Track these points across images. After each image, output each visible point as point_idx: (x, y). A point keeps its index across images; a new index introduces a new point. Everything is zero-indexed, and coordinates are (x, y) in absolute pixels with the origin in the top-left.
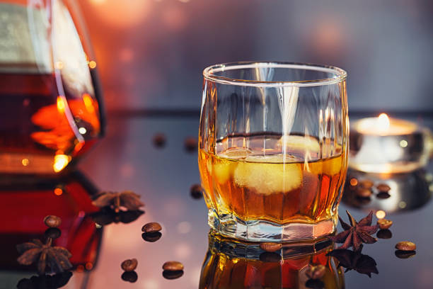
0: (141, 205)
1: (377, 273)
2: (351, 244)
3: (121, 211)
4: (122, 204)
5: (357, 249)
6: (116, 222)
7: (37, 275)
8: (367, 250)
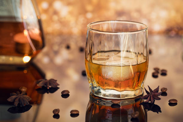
0: (59, 85)
1: (161, 112)
2: (150, 100)
3: (50, 88)
4: (50, 84)
5: (152, 102)
6: (48, 93)
7: (14, 107)
8: (156, 103)
